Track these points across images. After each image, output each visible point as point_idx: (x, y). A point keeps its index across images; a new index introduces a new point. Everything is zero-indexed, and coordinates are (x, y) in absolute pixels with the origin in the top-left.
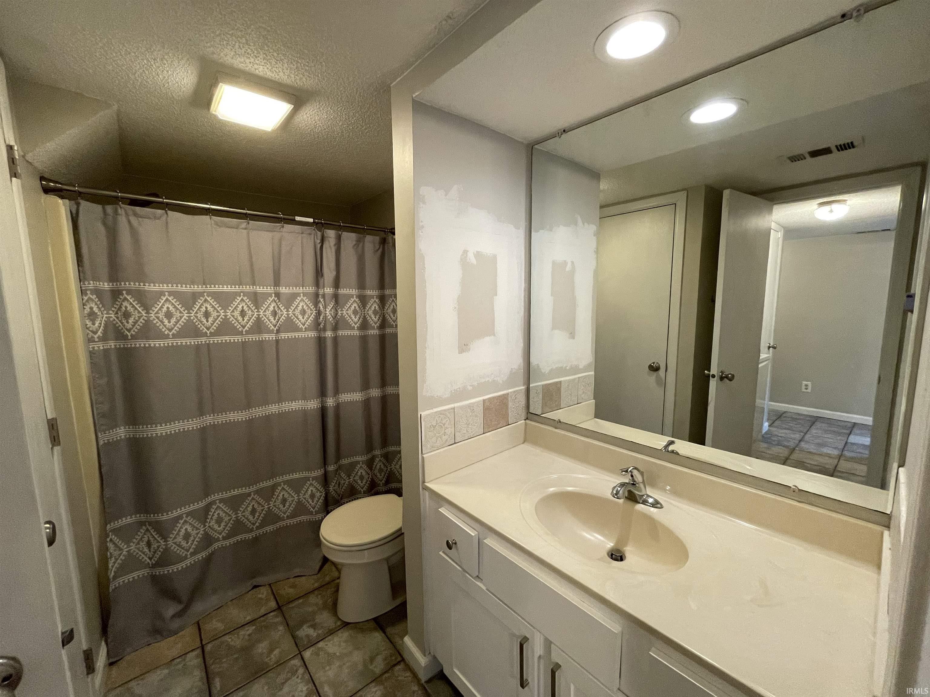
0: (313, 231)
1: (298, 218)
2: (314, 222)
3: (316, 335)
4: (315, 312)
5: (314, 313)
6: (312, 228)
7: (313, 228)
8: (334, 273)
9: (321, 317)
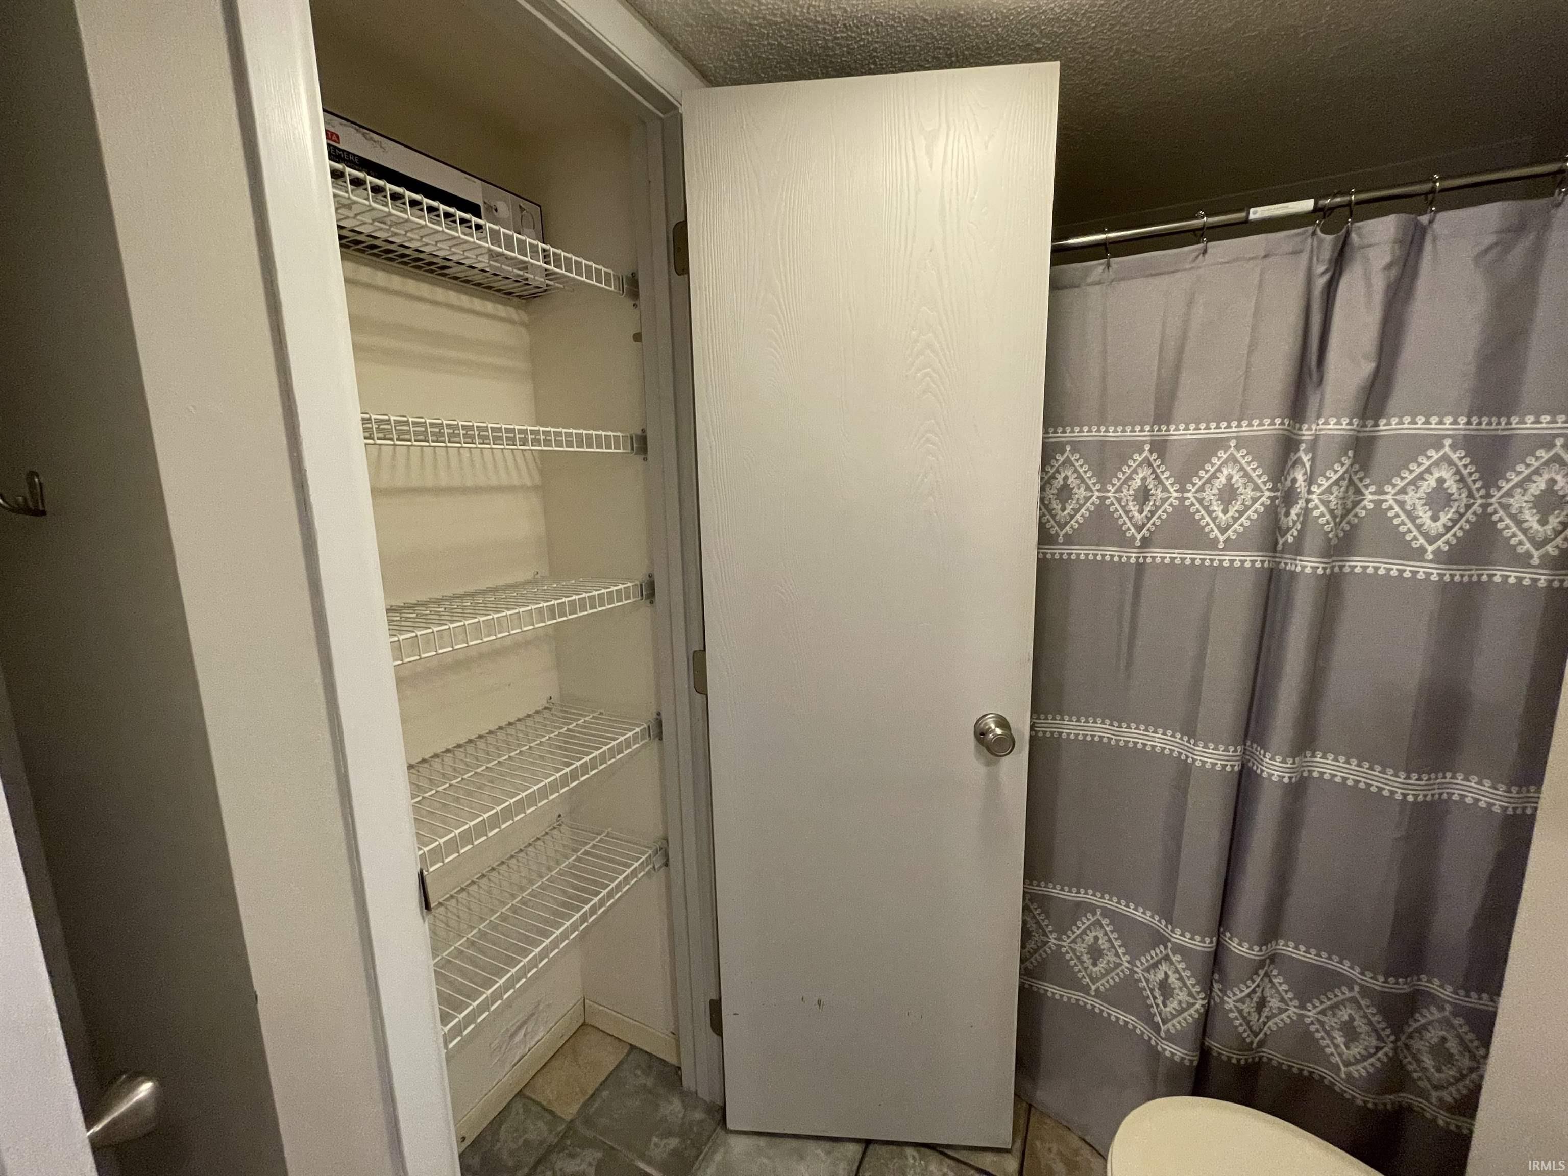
0: (1309, 241)
1: (1258, 213)
2: (1316, 210)
3: (1258, 565)
4: (1268, 494)
5: (1264, 499)
6: (1304, 233)
7: (1310, 229)
8: (1368, 367)
9: (1294, 512)
